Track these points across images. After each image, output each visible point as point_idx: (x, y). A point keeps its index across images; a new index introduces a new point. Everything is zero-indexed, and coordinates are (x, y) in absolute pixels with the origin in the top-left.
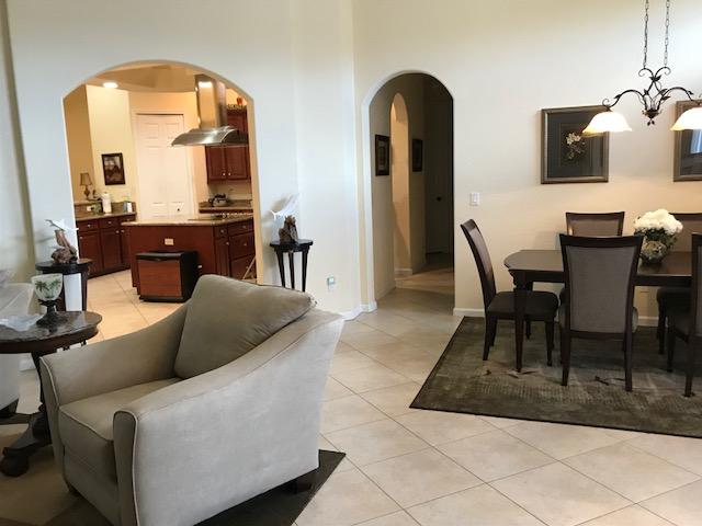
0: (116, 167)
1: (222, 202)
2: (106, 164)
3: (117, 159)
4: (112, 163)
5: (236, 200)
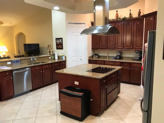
0: (60, 43)
1: (97, 57)
2: (57, 42)
3: (61, 40)
4: (59, 42)
5: (101, 56)
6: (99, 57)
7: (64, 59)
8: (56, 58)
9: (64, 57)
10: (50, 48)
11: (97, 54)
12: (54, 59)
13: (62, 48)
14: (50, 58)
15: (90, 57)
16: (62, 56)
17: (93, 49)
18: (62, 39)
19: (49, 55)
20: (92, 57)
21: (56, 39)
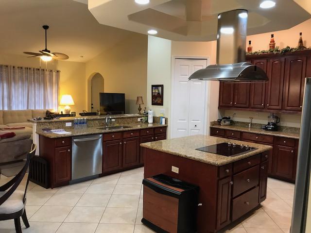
0: (159, 93)
1: (227, 123)
2: (154, 91)
3: (160, 88)
4: (157, 91)
5: (237, 122)
6: (232, 123)
7: (163, 123)
8: (150, 121)
9: (164, 120)
10: (140, 102)
11: (229, 118)
12: (147, 122)
13: (161, 104)
14: (139, 120)
15: (213, 123)
16: (160, 118)
17: (220, 107)
18: (162, 86)
19: (138, 115)
20: (219, 122)
21: (153, 86)
